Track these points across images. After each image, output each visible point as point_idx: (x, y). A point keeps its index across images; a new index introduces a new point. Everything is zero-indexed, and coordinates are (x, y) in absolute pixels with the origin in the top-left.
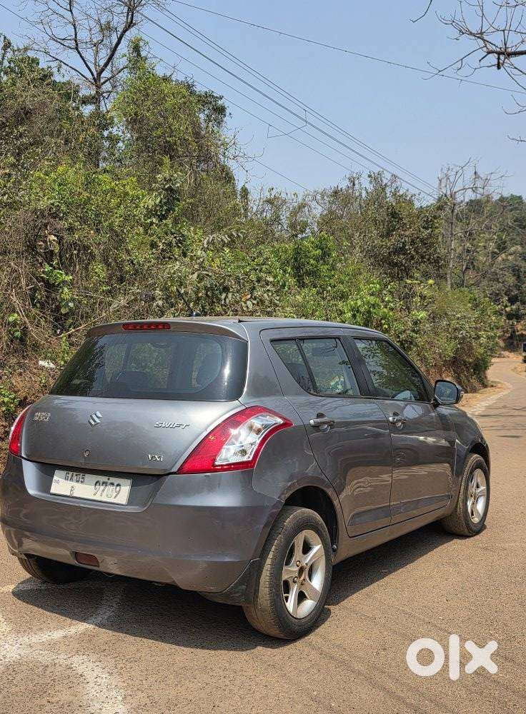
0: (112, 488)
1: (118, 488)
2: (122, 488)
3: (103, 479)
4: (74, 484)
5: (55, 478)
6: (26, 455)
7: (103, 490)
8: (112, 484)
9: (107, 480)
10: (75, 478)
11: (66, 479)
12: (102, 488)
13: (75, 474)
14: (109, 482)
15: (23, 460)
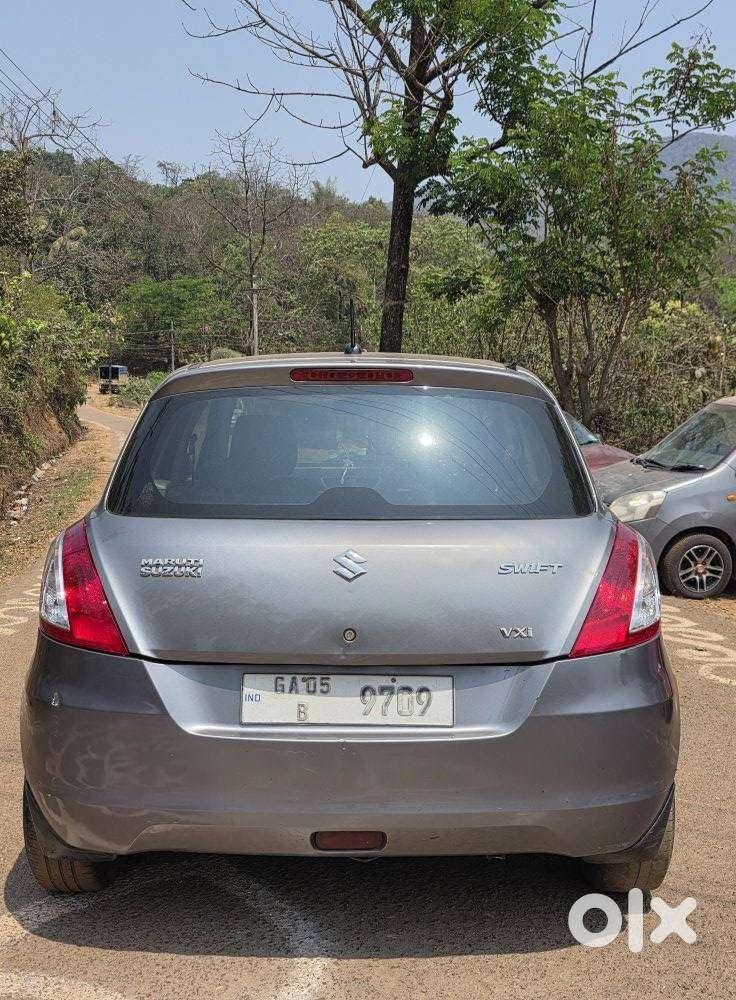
0: (405, 696)
1: (424, 696)
2: (434, 694)
3: (377, 682)
4: (303, 698)
5: (247, 691)
6: (154, 651)
7: (387, 704)
8: (408, 689)
9: (391, 684)
10: (301, 685)
11: (278, 689)
12: (381, 699)
13: (299, 678)
14: (396, 685)
15: (146, 664)
